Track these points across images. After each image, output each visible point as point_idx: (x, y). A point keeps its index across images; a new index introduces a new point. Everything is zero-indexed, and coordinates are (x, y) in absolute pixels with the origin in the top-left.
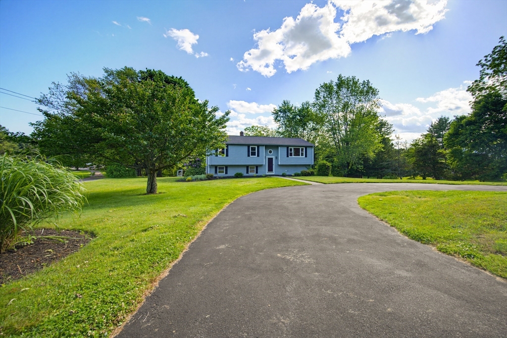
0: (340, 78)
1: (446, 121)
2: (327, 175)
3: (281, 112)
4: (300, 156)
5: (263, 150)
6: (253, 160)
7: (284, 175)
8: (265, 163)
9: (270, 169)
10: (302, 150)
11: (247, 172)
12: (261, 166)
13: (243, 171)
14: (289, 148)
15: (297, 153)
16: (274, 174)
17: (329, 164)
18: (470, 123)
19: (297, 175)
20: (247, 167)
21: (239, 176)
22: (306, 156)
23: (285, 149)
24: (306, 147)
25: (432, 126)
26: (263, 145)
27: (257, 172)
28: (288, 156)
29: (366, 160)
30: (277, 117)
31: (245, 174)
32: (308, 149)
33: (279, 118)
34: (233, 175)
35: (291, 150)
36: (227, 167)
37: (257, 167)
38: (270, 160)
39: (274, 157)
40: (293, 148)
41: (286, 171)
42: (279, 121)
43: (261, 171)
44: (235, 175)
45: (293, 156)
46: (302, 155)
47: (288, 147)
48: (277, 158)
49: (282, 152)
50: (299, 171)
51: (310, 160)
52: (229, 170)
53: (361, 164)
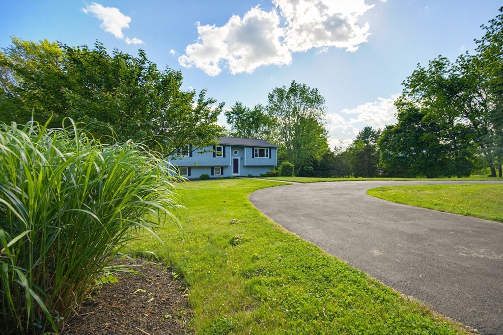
0: (293, 84)
1: (370, 129)
2: (291, 176)
3: (234, 114)
4: (265, 157)
5: (229, 150)
6: (219, 161)
7: (250, 176)
8: (231, 164)
9: (236, 170)
10: (267, 150)
11: (212, 174)
12: (227, 167)
13: (208, 172)
14: (255, 149)
15: (262, 154)
16: (239, 175)
17: (292, 165)
18: (397, 131)
19: (262, 176)
20: (212, 168)
21: (204, 178)
22: (270, 157)
23: (251, 149)
24: (270, 149)
25: (359, 134)
26: (229, 146)
27: (222, 174)
28: (253, 157)
29: (315, 162)
30: (230, 118)
31: (211, 176)
32: (272, 150)
33: (231, 120)
34: (198, 177)
35: (256, 150)
36: (190, 168)
37: (222, 168)
38: (236, 161)
39: (239, 158)
40: (258, 149)
41: (251, 172)
42: (232, 122)
43: (226, 173)
44: (201, 177)
45: (258, 157)
46: (267, 156)
47: (253, 148)
48: (242, 159)
49: (248, 152)
50: (264, 172)
51: (274, 162)
52: (192, 171)
53: (311, 165)
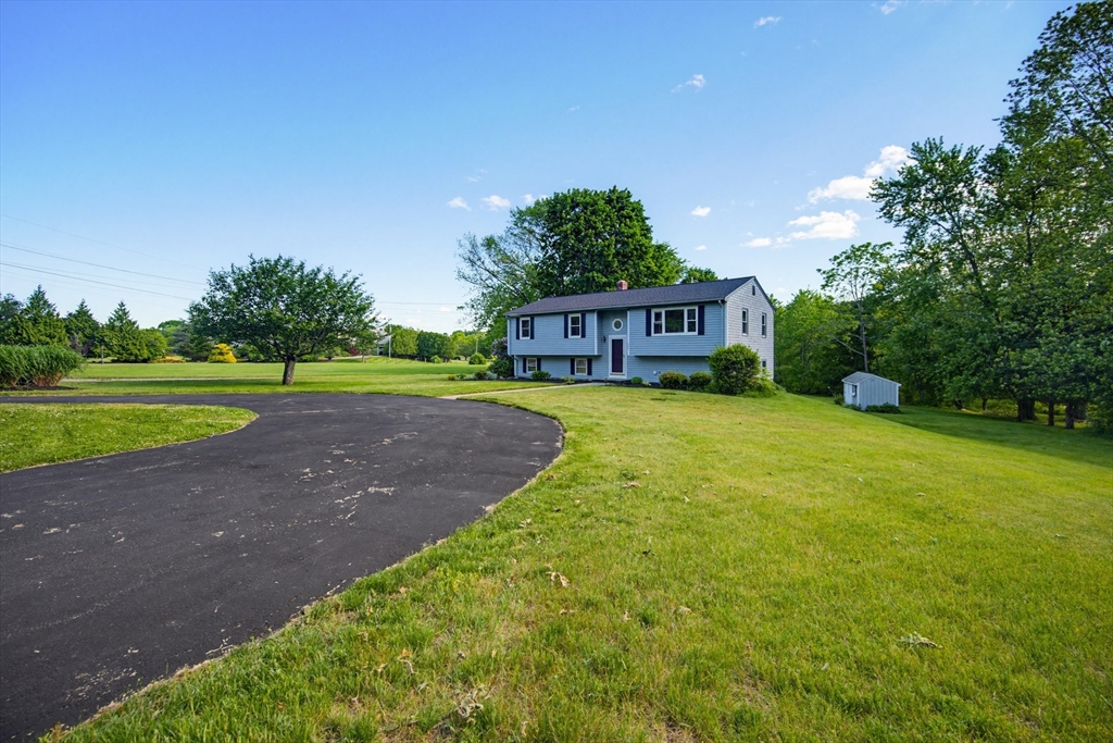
4: (686, 333)
5: (593, 322)
6: (578, 346)
7: (634, 382)
9: (617, 367)
10: (691, 314)
11: (572, 372)
12: (597, 357)
13: (566, 369)
14: (653, 312)
15: (675, 323)
16: (625, 378)
20: (572, 359)
22: (700, 332)
23: (644, 315)
24: (703, 306)
26: (593, 311)
27: (590, 373)
28: (649, 334)
32: (708, 311)
35: (658, 316)
36: (540, 359)
37: (588, 360)
38: (617, 345)
39: (625, 338)
40: (663, 311)
43: (598, 371)
45: (663, 334)
46: (691, 328)
47: (650, 309)
49: (636, 321)
52: (544, 365)
